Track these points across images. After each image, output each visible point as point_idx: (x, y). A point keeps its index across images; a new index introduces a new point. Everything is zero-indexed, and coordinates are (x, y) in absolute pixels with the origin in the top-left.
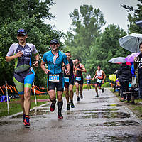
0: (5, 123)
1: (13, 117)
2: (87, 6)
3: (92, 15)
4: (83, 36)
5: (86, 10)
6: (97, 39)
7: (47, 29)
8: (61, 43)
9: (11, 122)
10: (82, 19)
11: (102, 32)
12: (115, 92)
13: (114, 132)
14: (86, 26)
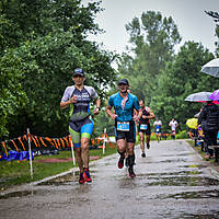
0: (27, 193)
1: (39, 184)
2: (153, 13)
3: (161, 27)
4: (147, 59)
5: (151, 19)
6: (167, 64)
7: (90, 49)
8: (112, 70)
9: (35, 192)
10: (144, 33)
11: (176, 53)
12: (196, 145)
13: (195, 207)
14: (151, 43)
